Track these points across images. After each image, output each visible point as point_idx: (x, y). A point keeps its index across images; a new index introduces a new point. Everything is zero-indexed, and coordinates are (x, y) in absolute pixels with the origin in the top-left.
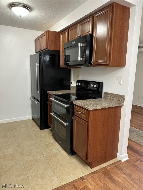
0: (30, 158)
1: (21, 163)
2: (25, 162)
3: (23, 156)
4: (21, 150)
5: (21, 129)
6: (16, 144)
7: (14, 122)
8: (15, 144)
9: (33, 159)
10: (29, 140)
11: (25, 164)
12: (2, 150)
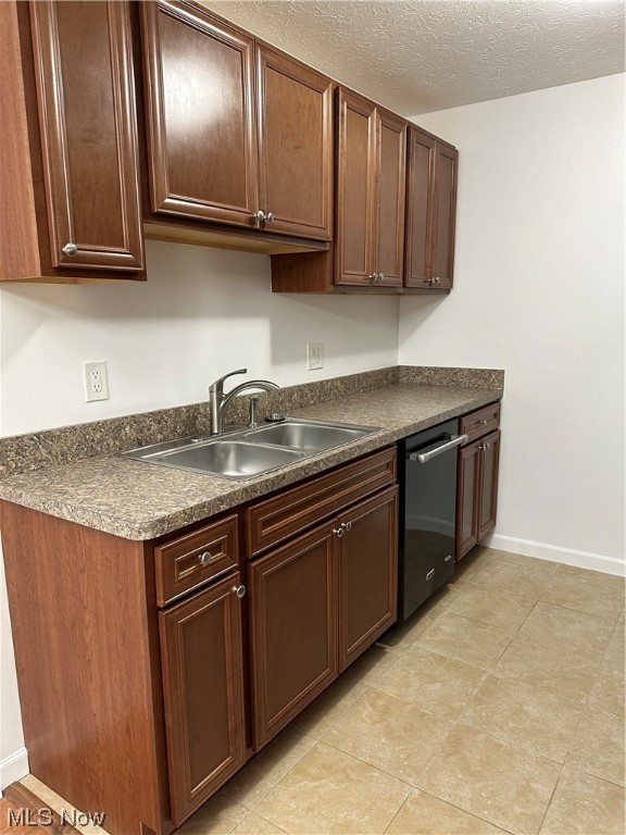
0: (460, 792)
1: (410, 780)
2: (424, 794)
3: (449, 755)
4: (470, 723)
5: (572, 621)
6: (484, 678)
7: (577, 571)
8: (480, 675)
9: (466, 806)
10: (551, 697)
11: (411, 802)
12: (412, 672)
